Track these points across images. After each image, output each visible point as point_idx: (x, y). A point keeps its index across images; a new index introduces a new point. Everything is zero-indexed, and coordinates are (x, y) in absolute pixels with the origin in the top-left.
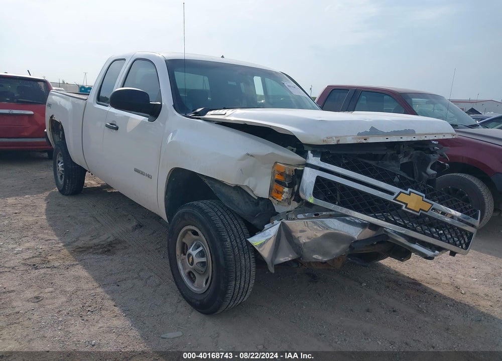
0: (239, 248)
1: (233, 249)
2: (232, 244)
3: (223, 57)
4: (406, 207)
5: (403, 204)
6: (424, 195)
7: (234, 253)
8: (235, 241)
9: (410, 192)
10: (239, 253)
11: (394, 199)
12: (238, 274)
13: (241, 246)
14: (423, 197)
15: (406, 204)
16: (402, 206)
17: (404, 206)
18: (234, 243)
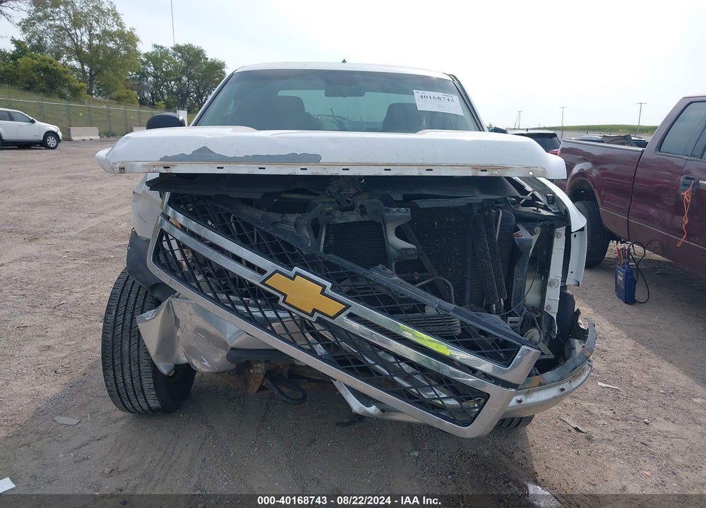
0: (125, 327)
1: (115, 326)
2: (115, 318)
3: (344, 61)
4: (284, 301)
5: (279, 295)
6: (329, 285)
7: (114, 332)
8: (122, 316)
9: (297, 274)
10: (122, 334)
11: (263, 283)
12: (117, 362)
13: (129, 325)
14: (324, 287)
15: (285, 296)
16: (278, 298)
17: (282, 298)
18: (120, 319)
